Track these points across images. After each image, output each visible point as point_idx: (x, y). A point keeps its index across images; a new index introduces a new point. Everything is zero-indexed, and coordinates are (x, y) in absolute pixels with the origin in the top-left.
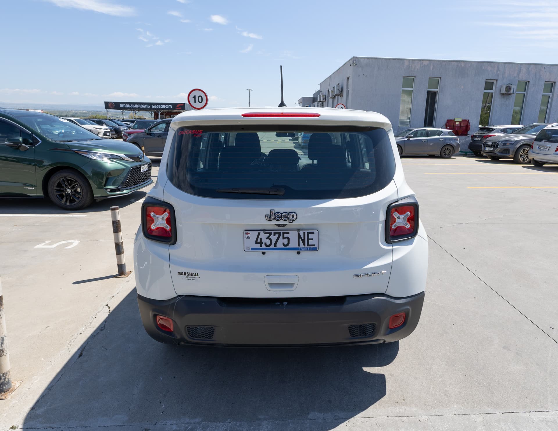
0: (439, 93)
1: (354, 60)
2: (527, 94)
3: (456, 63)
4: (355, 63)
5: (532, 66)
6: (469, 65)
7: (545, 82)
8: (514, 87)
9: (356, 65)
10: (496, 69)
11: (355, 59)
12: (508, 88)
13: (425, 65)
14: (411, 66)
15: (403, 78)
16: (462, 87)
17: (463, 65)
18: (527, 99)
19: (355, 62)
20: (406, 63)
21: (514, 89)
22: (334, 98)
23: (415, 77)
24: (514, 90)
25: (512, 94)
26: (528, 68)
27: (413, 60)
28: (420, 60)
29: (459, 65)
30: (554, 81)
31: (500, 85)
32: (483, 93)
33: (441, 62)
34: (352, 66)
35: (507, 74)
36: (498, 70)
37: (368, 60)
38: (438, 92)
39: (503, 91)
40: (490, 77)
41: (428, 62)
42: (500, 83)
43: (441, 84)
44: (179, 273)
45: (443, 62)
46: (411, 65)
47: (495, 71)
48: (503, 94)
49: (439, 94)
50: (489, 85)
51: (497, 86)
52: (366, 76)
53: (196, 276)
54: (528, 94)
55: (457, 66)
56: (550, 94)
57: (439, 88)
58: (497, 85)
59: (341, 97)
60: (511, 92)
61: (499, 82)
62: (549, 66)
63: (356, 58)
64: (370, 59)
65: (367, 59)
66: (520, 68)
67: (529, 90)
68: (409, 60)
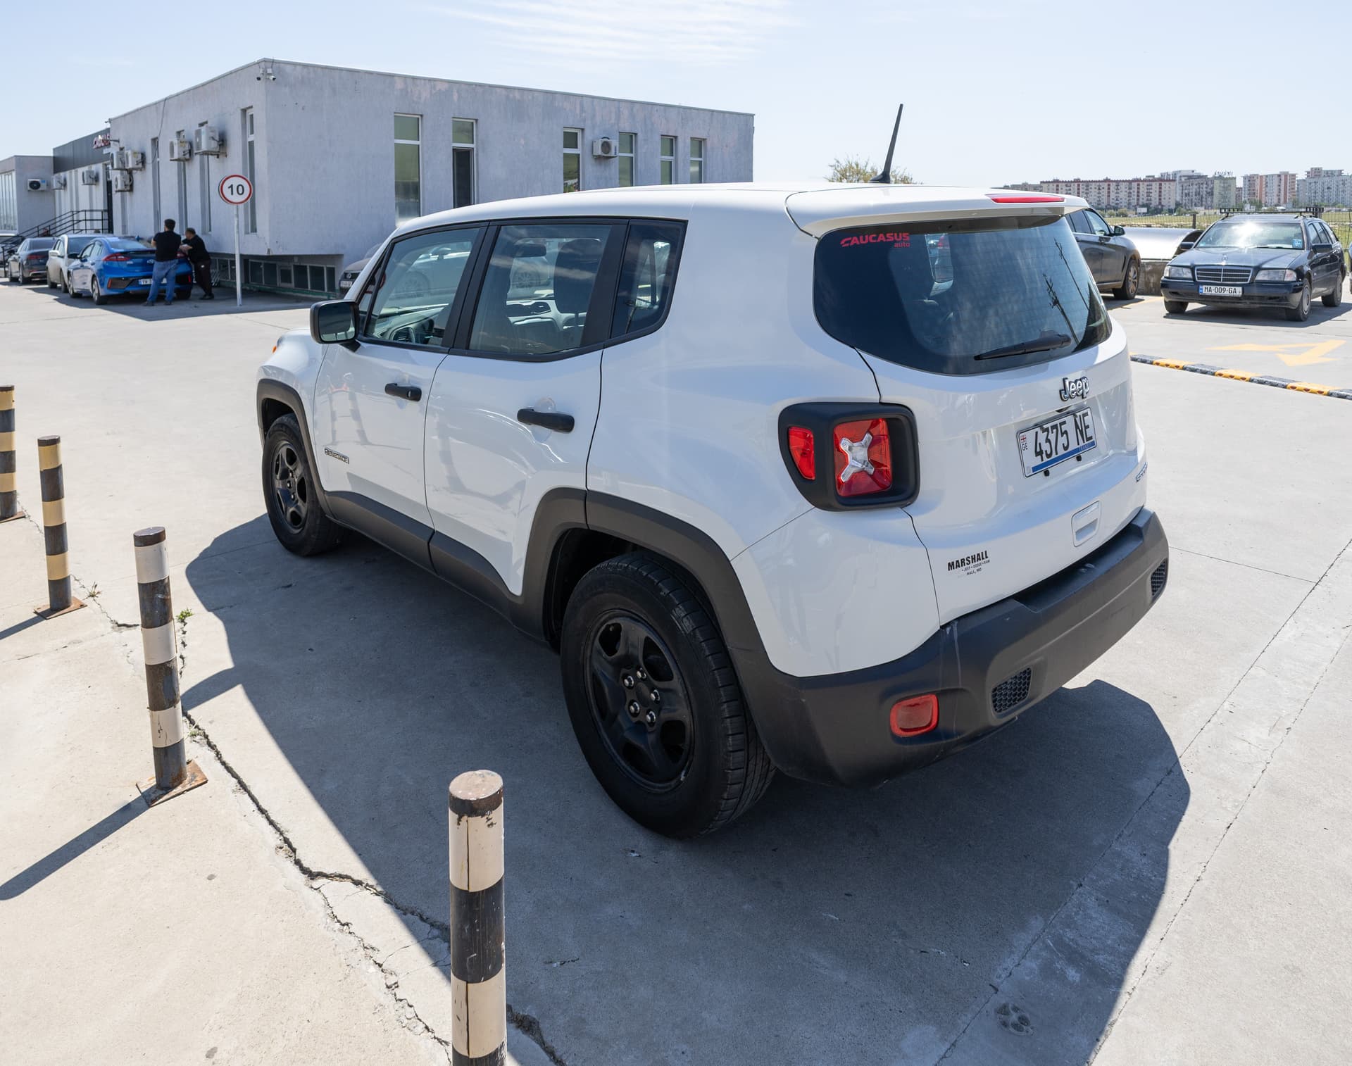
0: (477, 152)
1: (266, 68)
2: (636, 155)
3: (504, 92)
4: (270, 74)
5: (637, 106)
6: (530, 97)
7: (662, 135)
8: (615, 143)
9: (274, 79)
10: (578, 107)
11: (269, 65)
12: (606, 146)
13: (440, 90)
14: (412, 91)
15: (395, 116)
16: (522, 141)
17: (517, 95)
18: (639, 168)
19: (269, 71)
20: (399, 85)
21: (616, 148)
22: (187, 160)
23: (422, 116)
24: (616, 150)
25: (613, 157)
26: (632, 110)
27: (414, 78)
28: (430, 80)
29: (511, 95)
30: (674, 135)
31: (590, 140)
32: (562, 156)
33: (474, 86)
34: (262, 79)
35: (598, 119)
36: (582, 110)
37: (305, 70)
38: (475, 149)
39: (599, 151)
40: (572, 122)
41: (446, 86)
42: (589, 135)
43: (479, 132)
44: (951, 566)
45: (478, 87)
46: (409, 90)
47: (578, 111)
48: (598, 158)
49: (477, 155)
50: (571, 139)
51: (586, 142)
52: (303, 109)
53: (983, 559)
54: (639, 159)
55: (507, 97)
56: (672, 158)
57: (477, 141)
58: (585, 140)
59: (218, 157)
60: (612, 154)
61: (587, 132)
62: (662, 108)
63: (273, 62)
64: (311, 69)
65: (301, 67)
66: (619, 108)
67: (639, 151)
68: (405, 77)
